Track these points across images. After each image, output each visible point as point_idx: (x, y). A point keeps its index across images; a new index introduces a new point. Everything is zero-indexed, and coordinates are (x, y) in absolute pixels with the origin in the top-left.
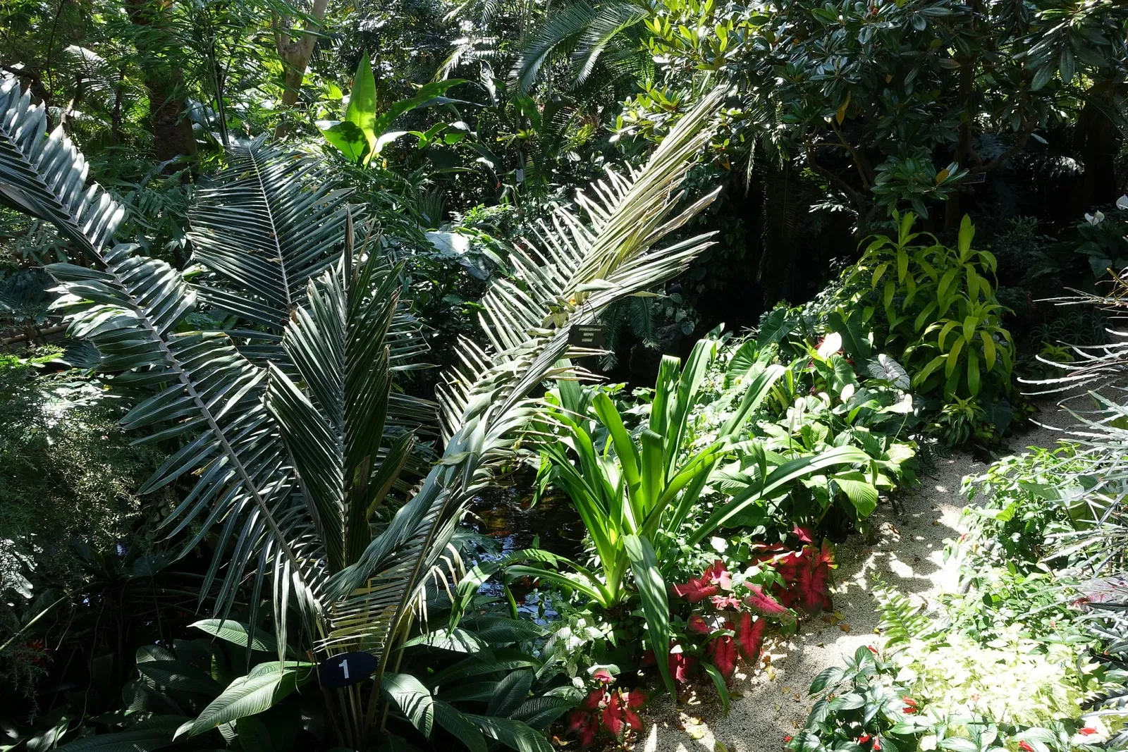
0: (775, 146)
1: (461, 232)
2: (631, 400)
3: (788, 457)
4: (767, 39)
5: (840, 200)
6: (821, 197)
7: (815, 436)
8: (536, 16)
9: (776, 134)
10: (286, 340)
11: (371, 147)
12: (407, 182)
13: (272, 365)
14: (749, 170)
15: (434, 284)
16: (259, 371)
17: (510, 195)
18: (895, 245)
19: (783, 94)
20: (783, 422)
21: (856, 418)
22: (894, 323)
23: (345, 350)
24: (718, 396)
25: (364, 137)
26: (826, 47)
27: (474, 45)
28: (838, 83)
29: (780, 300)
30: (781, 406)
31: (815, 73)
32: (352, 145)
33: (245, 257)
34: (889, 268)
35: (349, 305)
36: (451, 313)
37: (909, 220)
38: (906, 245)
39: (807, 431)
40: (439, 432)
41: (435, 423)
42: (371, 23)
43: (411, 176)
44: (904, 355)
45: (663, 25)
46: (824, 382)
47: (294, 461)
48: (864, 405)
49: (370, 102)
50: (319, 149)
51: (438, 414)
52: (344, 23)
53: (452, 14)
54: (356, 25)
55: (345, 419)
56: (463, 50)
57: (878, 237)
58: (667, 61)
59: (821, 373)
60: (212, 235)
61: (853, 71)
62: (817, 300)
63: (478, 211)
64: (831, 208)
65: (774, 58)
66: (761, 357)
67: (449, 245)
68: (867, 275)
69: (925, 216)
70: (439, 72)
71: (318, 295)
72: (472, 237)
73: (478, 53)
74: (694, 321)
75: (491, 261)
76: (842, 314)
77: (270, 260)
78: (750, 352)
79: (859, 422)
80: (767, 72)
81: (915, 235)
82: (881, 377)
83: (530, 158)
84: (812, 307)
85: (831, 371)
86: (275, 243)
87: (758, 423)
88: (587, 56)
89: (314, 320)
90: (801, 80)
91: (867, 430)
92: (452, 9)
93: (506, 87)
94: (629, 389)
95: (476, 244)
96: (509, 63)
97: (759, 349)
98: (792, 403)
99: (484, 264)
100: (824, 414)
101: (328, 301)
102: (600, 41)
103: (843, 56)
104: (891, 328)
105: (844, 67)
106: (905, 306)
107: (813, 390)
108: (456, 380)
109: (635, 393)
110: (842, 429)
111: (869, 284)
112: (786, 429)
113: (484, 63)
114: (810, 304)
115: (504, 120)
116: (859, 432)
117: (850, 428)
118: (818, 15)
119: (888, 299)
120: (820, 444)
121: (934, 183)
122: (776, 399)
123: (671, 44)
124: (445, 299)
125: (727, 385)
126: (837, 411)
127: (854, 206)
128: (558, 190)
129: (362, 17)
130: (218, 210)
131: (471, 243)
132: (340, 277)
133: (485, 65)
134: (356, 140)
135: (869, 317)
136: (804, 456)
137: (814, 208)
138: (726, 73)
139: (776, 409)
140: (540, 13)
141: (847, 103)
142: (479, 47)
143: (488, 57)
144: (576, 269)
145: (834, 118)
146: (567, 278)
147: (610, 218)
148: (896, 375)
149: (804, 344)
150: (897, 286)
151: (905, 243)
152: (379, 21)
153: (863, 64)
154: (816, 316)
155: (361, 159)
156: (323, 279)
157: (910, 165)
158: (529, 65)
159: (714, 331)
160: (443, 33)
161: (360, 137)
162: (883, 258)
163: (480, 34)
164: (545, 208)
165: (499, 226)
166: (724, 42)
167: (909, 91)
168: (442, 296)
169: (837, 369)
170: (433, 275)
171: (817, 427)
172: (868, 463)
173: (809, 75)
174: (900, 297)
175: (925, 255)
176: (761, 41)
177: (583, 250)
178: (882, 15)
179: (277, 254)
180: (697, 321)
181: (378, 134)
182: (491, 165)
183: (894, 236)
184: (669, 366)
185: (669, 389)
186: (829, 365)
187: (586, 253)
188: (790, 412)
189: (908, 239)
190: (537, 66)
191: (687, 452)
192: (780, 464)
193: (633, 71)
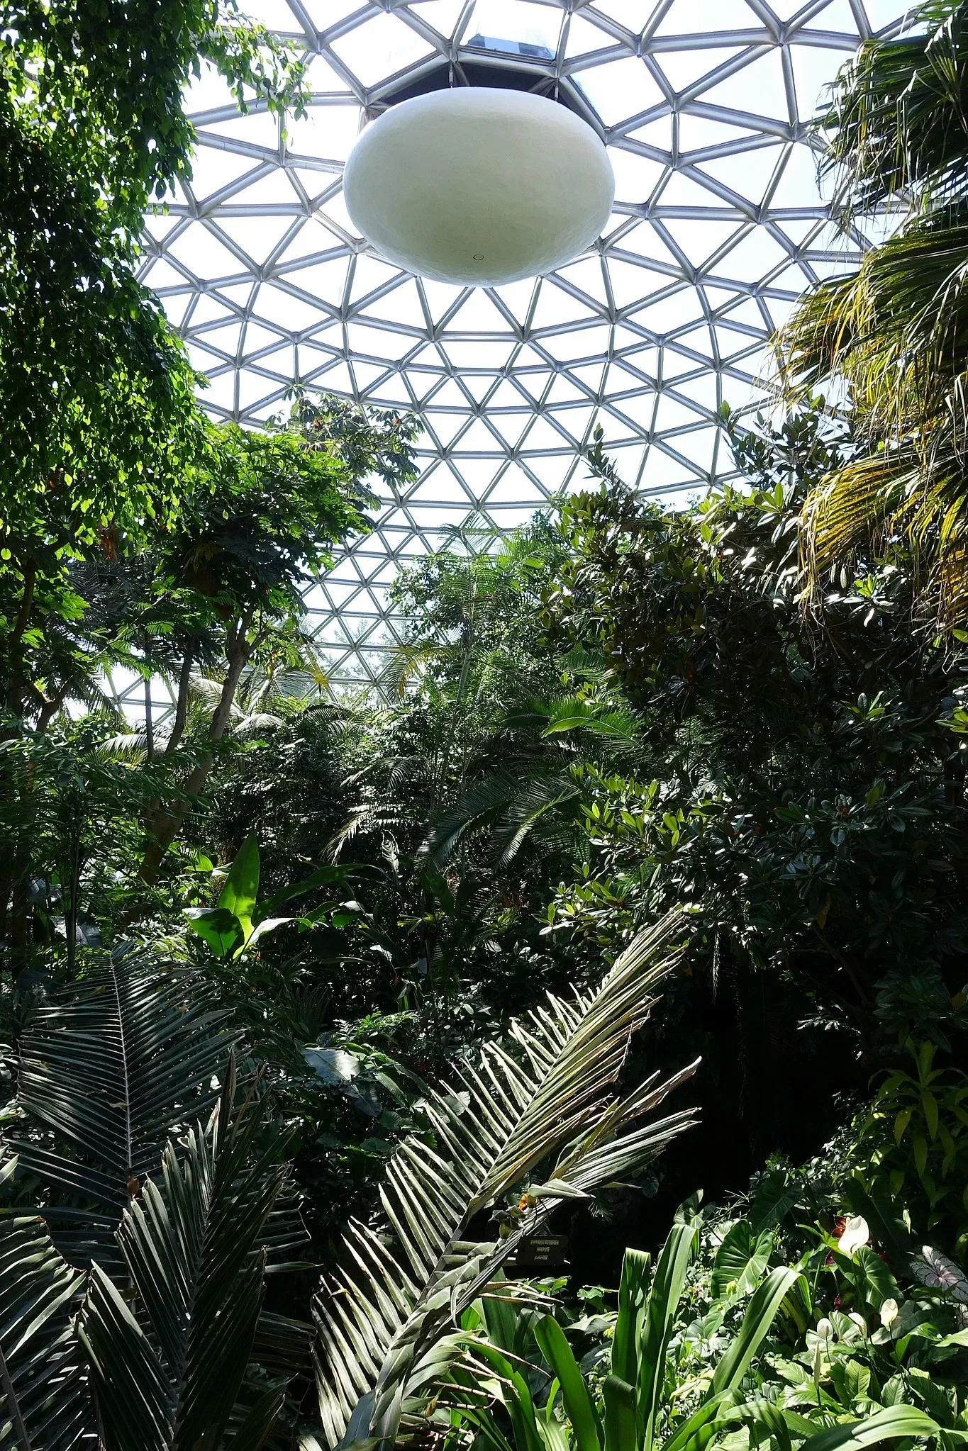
0: (746, 951)
1: (348, 1049)
2: (577, 1307)
3: (818, 1421)
4: (724, 831)
5: (834, 1015)
6: (810, 1011)
7: (852, 1384)
8: (449, 782)
9: (745, 938)
10: (123, 1229)
11: (246, 938)
12: (278, 973)
13: (96, 1266)
14: (715, 970)
15: (306, 1121)
16: (76, 1275)
17: (410, 994)
18: (916, 1083)
19: (749, 892)
20: (803, 1357)
21: (908, 1353)
22: (935, 1198)
23: (202, 1249)
24: (705, 1308)
25: (239, 926)
26: (794, 842)
27: (375, 813)
28: (813, 883)
29: (774, 1151)
30: (795, 1326)
31: (786, 872)
32: (223, 936)
33: (82, 1101)
34: (914, 1115)
35: (217, 1180)
36: (326, 1164)
37: (928, 1051)
38: (932, 1083)
39: (839, 1372)
40: (313, 1376)
41: (309, 1359)
42: (257, 786)
43: (284, 964)
44: (958, 1246)
45: (602, 811)
46: (851, 1288)
47: (101, 1427)
48: (915, 1333)
49: (252, 885)
50: (182, 941)
51: (311, 1344)
52: (226, 786)
53: (353, 778)
54: (240, 787)
55: (188, 1358)
56: (362, 818)
57: (891, 1071)
58: (606, 843)
59: (847, 1275)
60: (45, 1070)
61: (829, 871)
62: (823, 1154)
63: (373, 1020)
64: (825, 1025)
65: (736, 853)
66: (760, 1248)
67: (331, 1065)
68: (887, 1125)
69: (947, 1048)
70: (333, 841)
71: (176, 1164)
72: (362, 1056)
73: (380, 821)
74: (658, 1177)
75: (386, 1090)
76: (862, 1181)
77: (114, 1106)
78: (744, 1239)
79: (912, 1359)
80: (728, 867)
81: (940, 1072)
82: (931, 1283)
83: (438, 948)
84: (818, 1166)
85: (859, 1272)
86: (123, 1082)
87: (770, 1360)
88: (513, 834)
89: (166, 1203)
90: (771, 878)
91: (926, 1375)
92: (353, 772)
93: (413, 864)
94: (573, 1288)
95: (368, 1066)
96: (418, 835)
97: (756, 1234)
98: (813, 1325)
99: (377, 1094)
100: (859, 1344)
101: (189, 1173)
102: (527, 817)
103: (815, 854)
104: (932, 1204)
105: (818, 866)
106: (945, 1172)
107: (837, 1301)
108: (342, 1290)
109: (583, 1295)
110: (891, 1373)
111: (891, 1138)
112: (808, 1369)
113: (386, 834)
114: (815, 1161)
115: (406, 896)
116: (915, 1378)
117: (901, 1371)
118: (780, 814)
119: (921, 1161)
120: (862, 1399)
121: (950, 1008)
122: (787, 1316)
123: (613, 831)
124: (319, 1141)
125: (716, 1291)
126: (876, 1338)
127: (852, 1022)
128: (473, 988)
129: (247, 779)
130: (58, 1036)
131: (361, 1065)
132: (210, 1140)
133: (388, 837)
134: (228, 930)
135: (899, 1186)
136: (842, 1419)
137: (803, 1024)
138: (680, 868)
139: (790, 1332)
140: (454, 778)
141: (827, 907)
142: (381, 815)
143: (391, 826)
144: (513, 1129)
145: (815, 923)
146: (501, 1143)
147: (555, 1061)
148: (953, 1280)
149: (815, 1226)
150: (930, 1144)
151: (927, 1082)
152: (267, 784)
153: (840, 863)
154: (827, 1178)
155: (231, 952)
156: (185, 1141)
157: (916, 984)
158: (442, 840)
159: (689, 1201)
160: (340, 798)
161: (235, 926)
162: (905, 1101)
163: (383, 801)
164: (456, 1012)
165: (393, 1036)
166: (676, 836)
167: (900, 895)
168: (315, 1137)
169: (868, 1270)
170: (306, 1110)
171: (853, 1367)
172: (937, 1435)
173: (778, 873)
174: (935, 1158)
175: (957, 1101)
176: (717, 834)
177: (521, 1103)
178: (853, 816)
179: (124, 1097)
180: (662, 1176)
181: (256, 923)
182: (388, 955)
183: (913, 1072)
184: (635, 1264)
185: (637, 1302)
186: (856, 1262)
187: (525, 1107)
188: (811, 1337)
189: (932, 1076)
190: (452, 841)
191: (668, 1407)
192: (810, 1435)
193: (564, 847)
